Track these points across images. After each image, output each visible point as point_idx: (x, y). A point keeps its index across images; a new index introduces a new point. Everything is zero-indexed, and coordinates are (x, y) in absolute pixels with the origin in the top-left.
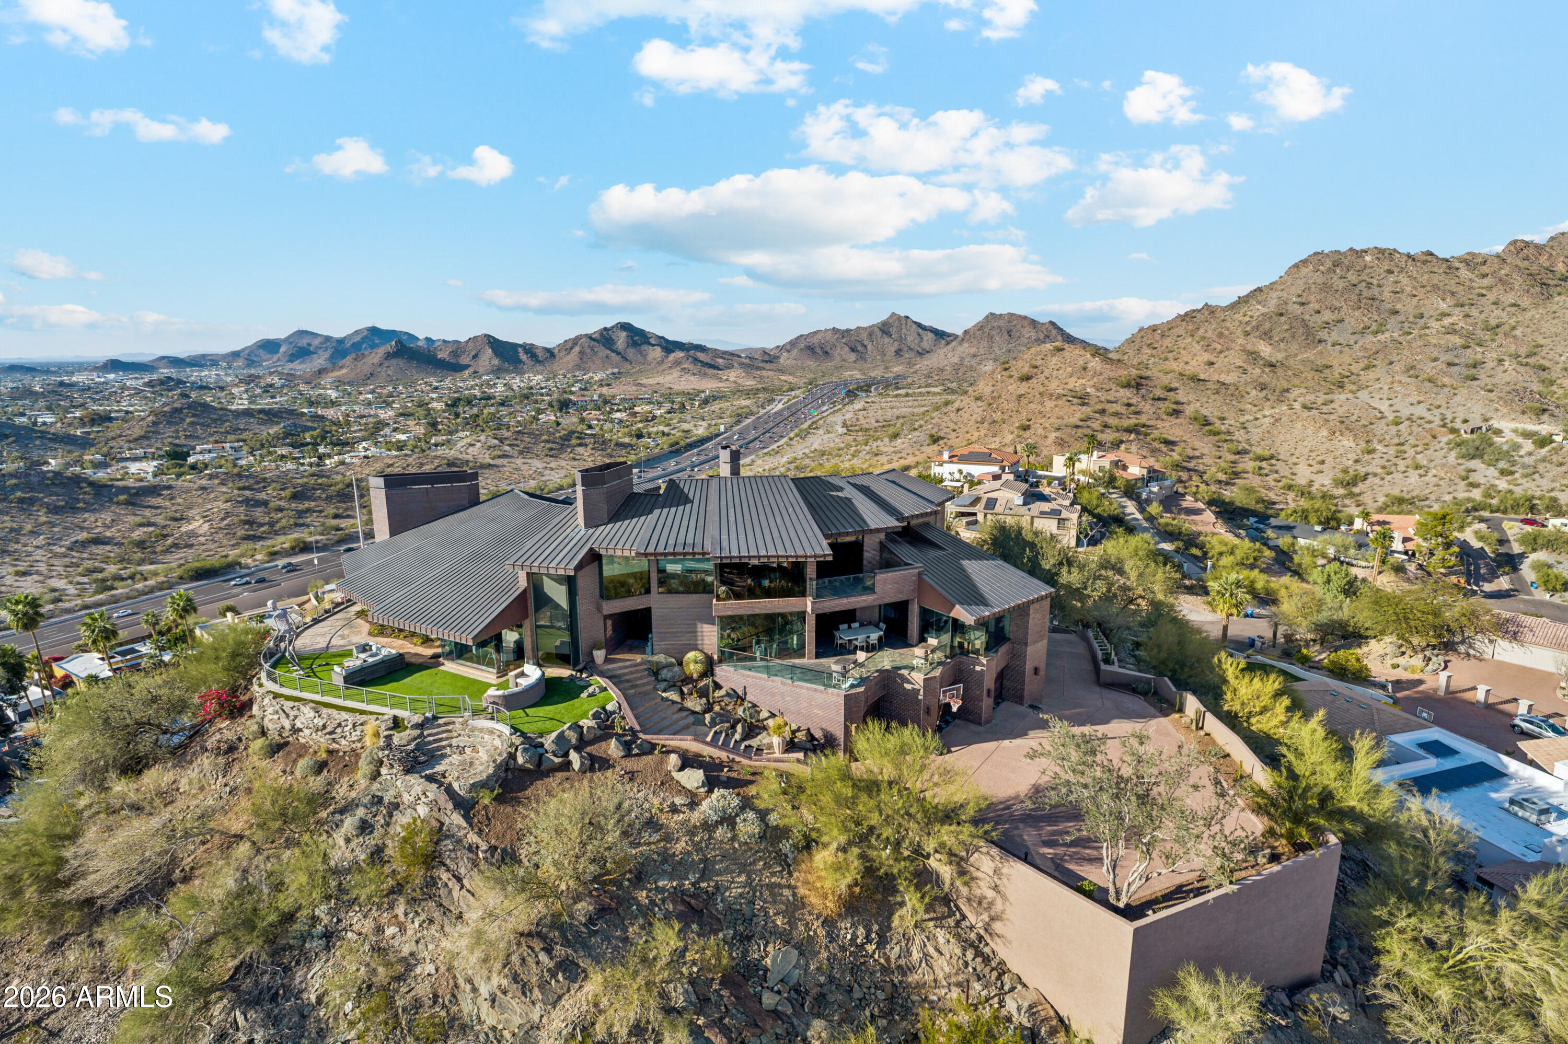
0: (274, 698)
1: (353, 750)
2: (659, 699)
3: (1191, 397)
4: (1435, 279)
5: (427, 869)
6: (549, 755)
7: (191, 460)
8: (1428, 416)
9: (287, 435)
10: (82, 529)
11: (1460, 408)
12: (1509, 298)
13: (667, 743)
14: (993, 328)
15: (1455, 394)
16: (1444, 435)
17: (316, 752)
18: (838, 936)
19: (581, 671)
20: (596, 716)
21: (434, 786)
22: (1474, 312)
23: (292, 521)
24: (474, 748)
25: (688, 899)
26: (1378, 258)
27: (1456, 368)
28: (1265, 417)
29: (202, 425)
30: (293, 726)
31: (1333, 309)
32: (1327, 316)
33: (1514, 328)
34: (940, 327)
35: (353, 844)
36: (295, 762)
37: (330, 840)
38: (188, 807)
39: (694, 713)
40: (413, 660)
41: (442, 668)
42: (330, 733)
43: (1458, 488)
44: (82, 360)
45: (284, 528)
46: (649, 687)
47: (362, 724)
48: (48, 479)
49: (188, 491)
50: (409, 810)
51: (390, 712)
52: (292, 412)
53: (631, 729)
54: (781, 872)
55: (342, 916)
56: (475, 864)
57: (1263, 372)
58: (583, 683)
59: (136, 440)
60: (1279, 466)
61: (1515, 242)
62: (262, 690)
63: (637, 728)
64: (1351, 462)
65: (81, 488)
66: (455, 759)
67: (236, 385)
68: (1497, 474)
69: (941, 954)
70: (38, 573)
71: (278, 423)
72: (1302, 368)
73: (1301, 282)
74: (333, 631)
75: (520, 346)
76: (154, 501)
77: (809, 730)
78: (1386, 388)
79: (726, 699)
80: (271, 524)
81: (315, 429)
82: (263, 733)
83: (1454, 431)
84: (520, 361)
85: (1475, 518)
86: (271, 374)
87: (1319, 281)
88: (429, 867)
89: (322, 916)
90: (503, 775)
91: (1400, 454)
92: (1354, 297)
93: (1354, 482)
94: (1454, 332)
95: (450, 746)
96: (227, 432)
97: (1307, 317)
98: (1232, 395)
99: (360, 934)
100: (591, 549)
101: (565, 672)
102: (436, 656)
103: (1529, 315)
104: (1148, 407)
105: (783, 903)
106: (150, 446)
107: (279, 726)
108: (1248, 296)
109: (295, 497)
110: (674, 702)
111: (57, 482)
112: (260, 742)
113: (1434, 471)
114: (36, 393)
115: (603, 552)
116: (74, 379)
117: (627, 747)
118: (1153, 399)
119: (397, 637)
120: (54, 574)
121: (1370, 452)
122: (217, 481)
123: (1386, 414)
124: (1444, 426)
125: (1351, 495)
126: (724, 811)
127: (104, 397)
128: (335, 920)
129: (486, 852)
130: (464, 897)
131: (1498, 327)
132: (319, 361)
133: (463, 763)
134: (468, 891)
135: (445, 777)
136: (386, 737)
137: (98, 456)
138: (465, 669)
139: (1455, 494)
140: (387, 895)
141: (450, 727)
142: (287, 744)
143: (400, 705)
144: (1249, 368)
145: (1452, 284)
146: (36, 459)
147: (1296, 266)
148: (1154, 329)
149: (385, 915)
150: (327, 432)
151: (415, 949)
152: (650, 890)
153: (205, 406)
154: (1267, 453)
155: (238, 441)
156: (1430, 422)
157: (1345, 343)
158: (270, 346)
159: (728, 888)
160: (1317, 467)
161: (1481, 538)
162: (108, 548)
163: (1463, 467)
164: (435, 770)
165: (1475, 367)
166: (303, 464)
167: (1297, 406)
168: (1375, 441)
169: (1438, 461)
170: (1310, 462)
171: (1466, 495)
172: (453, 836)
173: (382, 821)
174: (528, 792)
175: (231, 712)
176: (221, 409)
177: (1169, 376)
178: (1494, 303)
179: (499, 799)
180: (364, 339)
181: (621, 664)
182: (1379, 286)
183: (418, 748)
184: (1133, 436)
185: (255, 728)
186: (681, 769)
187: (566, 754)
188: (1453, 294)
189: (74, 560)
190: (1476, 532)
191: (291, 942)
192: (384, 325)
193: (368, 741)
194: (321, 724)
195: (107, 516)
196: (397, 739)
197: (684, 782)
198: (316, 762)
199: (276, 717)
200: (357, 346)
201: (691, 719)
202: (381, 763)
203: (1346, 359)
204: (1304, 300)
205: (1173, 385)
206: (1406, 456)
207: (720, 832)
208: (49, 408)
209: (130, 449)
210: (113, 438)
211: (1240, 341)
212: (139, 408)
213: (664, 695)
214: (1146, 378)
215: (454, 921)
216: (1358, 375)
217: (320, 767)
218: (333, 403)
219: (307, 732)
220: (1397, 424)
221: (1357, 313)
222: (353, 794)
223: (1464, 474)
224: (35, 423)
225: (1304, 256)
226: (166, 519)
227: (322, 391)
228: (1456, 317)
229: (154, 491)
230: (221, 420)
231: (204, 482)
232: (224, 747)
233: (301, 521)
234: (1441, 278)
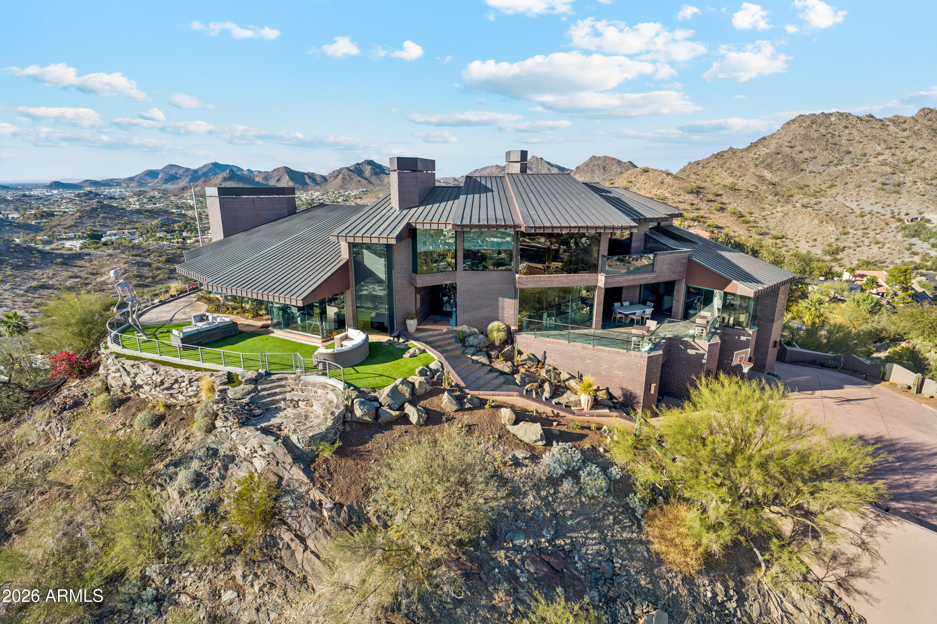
0: (116, 358)
1: (190, 405)
2: (470, 362)
3: (731, 200)
4: (874, 132)
5: (267, 527)
6: (385, 408)
7: (103, 240)
8: (882, 211)
9: (163, 225)
10: (34, 279)
11: (904, 206)
12: (920, 144)
13: (495, 398)
14: (594, 165)
15: (900, 198)
16: (894, 223)
17: (154, 407)
18: (699, 593)
19: (398, 337)
20: (422, 373)
21: (271, 439)
22: (898, 152)
23: (166, 276)
24: (308, 401)
25: (547, 558)
26: (839, 119)
27: (888, 187)
28: (777, 212)
29: (110, 218)
30: (134, 383)
31: (810, 150)
32: (807, 154)
33: (923, 162)
34: (561, 165)
35: (187, 498)
36: (134, 415)
37: (164, 494)
38: (33, 458)
39: (503, 373)
40: (245, 329)
41: (272, 335)
42: (168, 389)
43: (905, 255)
44: (37, 182)
45: (161, 280)
46: (458, 352)
47: (197, 380)
48: (12, 248)
49: (101, 257)
50: (245, 463)
51: (224, 369)
52: (166, 212)
53: (457, 385)
54: (630, 527)
55: (175, 576)
56: (320, 522)
57: (768, 188)
58: (402, 347)
59: (69, 227)
60: (788, 242)
61: (924, 109)
62: (107, 351)
63: (462, 384)
64: (833, 240)
65: (34, 254)
66: (290, 412)
67: (132, 197)
68: (929, 246)
69: (801, 611)
70: (6, 306)
71: (157, 218)
72: (791, 186)
73: (791, 134)
74: (176, 310)
75: (306, 174)
76: (80, 263)
77: (607, 389)
78: (855, 194)
79: (529, 363)
80: (154, 277)
81: (180, 222)
82: (107, 389)
83: (900, 220)
84: (307, 184)
85: (917, 273)
86: (153, 190)
87: (802, 133)
88: (269, 526)
89: (154, 575)
90: (341, 428)
91: (865, 235)
92: (824, 143)
93: (837, 251)
94: (886, 164)
95: (284, 400)
96: (126, 223)
97: (794, 155)
98: (757, 199)
99: (194, 598)
100: (408, 224)
101: (383, 338)
102: (266, 327)
103: (932, 154)
104: (704, 205)
105: (639, 560)
106: (78, 231)
107: (121, 383)
108: (757, 142)
109: (168, 261)
110: (484, 365)
111: (17, 250)
112: (103, 396)
113: (888, 245)
114: (8, 201)
115: (419, 226)
116: (32, 193)
117: (460, 400)
118: (708, 201)
119: (232, 313)
120: (16, 306)
121: (845, 234)
122: (119, 251)
123: (855, 210)
124: (893, 217)
125: (836, 260)
126: (568, 464)
127: (50, 203)
128: (167, 581)
129: (331, 510)
130: (309, 560)
131: (912, 161)
132: (183, 183)
133: (298, 416)
134: (312, 552)
135: (280, 430)
136: (221, 391)
137: (46, 237)
138: (293, 336)
139: (903, 259)
140: (224, 555)
141: (283, 383)
142: (128, 399)
143: (233, 364)
144: (760, 186)
145: (884, 135)
146: (7, 238)
147: (788, 123)
148: (698, 163)
149: (222, 576)
150: (188, 224)
151: (255, 618)
152: (508, 550)
153: (112, 207)
154: (780, 235)
155: (133, 229)
156: (884, 215)
157: (817, 171)
158: (152, 174)
159: (584, 545)
160: (812, 243)
161: (923, 286)
162: (51, 291)
163: (907, 242)
164: (270, 423)
165: (899, 186)
166: (173, 243)
167: (798, 205)
168: (849, 227)
169: (890, 239)
170: (807, 240)
171: (910, 259)
172: (293, 491)
173: (217, 474)
174: (369, 446)
175: (81, 372)
176: (122, 209)
177: (717, 187)
178: (910, 147)
179: (340, 453)
180: (210, 170)
181: (430, 333)
182: (839, 136)
183: (252, 401)
184: (696, 223)
185: (99, 385)
186: (516, 422)
187: (401, 408)
188: (885, 141)
189: (29, 299)
190: (919, 282)
191: (119, 605)
192: (222, 162)
193: (204, 396)
194: (159, 380)
195: (50, 272)
196: (232, 393)
197: (520, 435)
198: (153, 416)
199: (118, 375)
200: (205, 174)
201: (502, 379)
202: (216, 415)
203: (818, 181)
204: (792, 145)
205: (720, 192)
206: (869, 236)
207: (567, 486)
208: (16, 209)
209: (66, 233)
210: (55, 226)
211: (752, 170)
212: (71, 209)
213: (473, 358)
214: (702, 188)
215: (298, 586)
216: (826, 191)
217: (157, 421)
218: (192, 208)
219: (147, 388)
220: (862, 216)
221: (825, 153)
222: (189, 446)
223: (908, 246)
224: (7, 218)
225: (793, 117)
226: (87, 274)
227: (184, 201)
228: (887, 155)
229: (79, 256)
230: (122, 216)
231: (111, 251)
232: (70, 402)
233: (172, 276)
234: (878, 131)
